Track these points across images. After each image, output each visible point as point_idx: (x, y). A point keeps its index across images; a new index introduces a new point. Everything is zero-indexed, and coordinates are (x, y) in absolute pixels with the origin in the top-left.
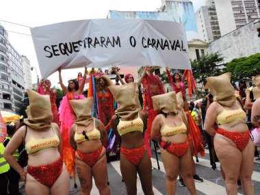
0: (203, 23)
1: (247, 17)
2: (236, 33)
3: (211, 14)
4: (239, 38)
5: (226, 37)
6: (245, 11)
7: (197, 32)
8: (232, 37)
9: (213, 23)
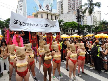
0: (59, 7)
1: (72, 9)
2: (68, 13)
3: (62, 4)
4: (69, 15)
5: (65, 14)
6: (72, 6)
7: (56, 9)
8: (67, 14)
9: (61, 8)
